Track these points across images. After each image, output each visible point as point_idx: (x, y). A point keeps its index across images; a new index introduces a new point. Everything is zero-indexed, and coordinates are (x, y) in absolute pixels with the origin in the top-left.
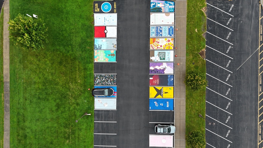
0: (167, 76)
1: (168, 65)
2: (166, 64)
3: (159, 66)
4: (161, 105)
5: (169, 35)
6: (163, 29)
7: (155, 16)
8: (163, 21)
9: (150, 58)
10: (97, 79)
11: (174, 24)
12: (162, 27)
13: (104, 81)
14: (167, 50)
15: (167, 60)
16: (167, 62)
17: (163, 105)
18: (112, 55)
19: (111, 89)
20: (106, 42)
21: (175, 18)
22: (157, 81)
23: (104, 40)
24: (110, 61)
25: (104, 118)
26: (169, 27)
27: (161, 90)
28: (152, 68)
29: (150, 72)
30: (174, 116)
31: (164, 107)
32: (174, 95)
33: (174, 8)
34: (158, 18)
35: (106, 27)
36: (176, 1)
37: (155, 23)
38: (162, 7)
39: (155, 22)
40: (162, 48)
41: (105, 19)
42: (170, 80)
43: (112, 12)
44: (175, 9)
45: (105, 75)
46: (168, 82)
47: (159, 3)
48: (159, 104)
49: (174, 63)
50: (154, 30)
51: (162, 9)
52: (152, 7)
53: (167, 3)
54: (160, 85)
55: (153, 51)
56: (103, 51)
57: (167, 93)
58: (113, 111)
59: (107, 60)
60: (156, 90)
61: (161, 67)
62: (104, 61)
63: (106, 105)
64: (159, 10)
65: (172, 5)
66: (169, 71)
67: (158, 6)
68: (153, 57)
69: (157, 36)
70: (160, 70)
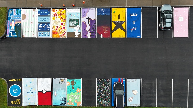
0: (98, 17)
1: (85, 15)
2: (83, 18)
3: (86, 26)
4: (134, 24)
5: (49, 14)
6: (40, 22)
7: (26, 32)
8: (32, 23)
9: (77, 38)
10: (103, 103)
11: (35, 9)
12: (38, 24)
13: (105, 94)
14: (66, 17)
15: (78, 17)
16: (82, 17)
17: (135, 21)
18: (73, 83)
19: (115, 85)
20: (56, 91)
21: (27, 7)
22: (104, 29)
23: (55, 94)
24: (80, 87)
25: (152, 95)
26: (39, 14)
27: (115, 23)
28: (89, 35)
29: (94, 37)
30: (149, 6)
31: (137, 19)
32: (122, 7)
33: (16, 8)
34: (28, 28)
35: (39, 92)
36: (8, 7)
37: (34, 32)
38: (14, 24)
39: (32, 32)
40: (64, 23)
41: (29, 92)
42: (104, 13)
43: (21, 84)
44: (18, 7)
45: (97, 93)
46: (106, 15)
47: (11, 27)
48: (134, 25)
49: (82, 8)
50: (42, 33)
51: (18, 24)
52: (15, 36)
53: (10, 18)
54: (109, 25)
55: (68, 33)
56: (68, 94)
57: (119, 16)
58: (143, 84)
59: (79, 91)
60: (115, 29)
61: (88, 24)
62: (81, 93)
63: (136, 91)
64: (19, 27)
65: (12, 12)
66: (92, 14)
67: (13, 28)
68: (75, 34)
69: (50, 29)
70: (91, 25)
